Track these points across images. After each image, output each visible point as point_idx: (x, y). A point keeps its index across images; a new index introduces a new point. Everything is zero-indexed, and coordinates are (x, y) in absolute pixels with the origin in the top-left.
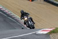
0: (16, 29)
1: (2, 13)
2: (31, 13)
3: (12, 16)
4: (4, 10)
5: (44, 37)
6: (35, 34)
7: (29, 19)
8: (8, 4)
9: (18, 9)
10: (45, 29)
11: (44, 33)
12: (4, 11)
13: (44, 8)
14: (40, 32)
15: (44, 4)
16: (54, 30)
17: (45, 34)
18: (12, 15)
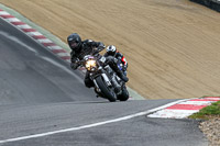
0: (72, 100)
1: (19, 42)
2: (130, 42)
3: (58, 51)
4: (26, 30)
5: (178, 131)
6: (146, 119)
7: (104, 66)
8: (44, 7)
9: (81, 26)
10: (181, 102)
11: (178, 117)
12: (27, 34)
13: (180, 22)
14: (164, 112)
15: (177, 7)
16: (215, 104)
17: (184, 120)
18: (57, 48)
